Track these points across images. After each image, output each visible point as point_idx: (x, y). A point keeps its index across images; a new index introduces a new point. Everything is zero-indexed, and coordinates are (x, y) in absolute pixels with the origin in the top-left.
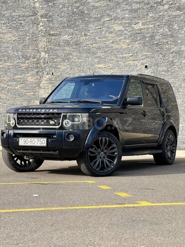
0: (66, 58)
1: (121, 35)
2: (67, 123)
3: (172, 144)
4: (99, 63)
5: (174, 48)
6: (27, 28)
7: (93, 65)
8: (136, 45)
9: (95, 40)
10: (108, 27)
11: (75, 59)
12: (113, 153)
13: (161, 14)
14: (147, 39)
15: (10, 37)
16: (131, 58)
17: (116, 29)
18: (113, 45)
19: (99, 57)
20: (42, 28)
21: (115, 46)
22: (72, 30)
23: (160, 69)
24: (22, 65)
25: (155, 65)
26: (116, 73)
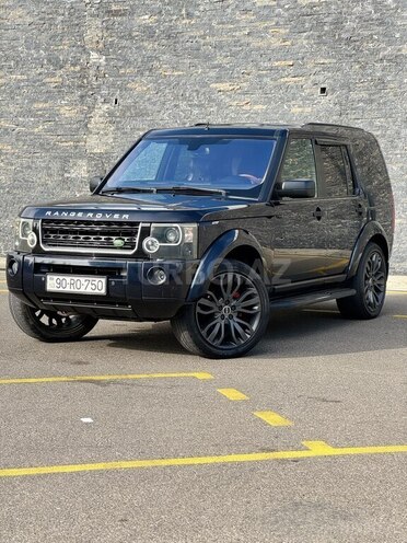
0: (146, 67)
1: (267, 18)
2: (152, 245)
3: (377, 274)
4: (219, 79)
5: (385, 49)
7: (206, 85)
8: (303, 41)
9: (211, 28)
11: (165, 70)
12: (250, 308)
14: (326, 28)
15: (20, 16)
16: (291, 70)
17: (258, 4)
18: (247, 40)
19: (219, 66)
21: (255, 43)
22: (159, 3)
23: (353, 95)
24: (48, 80)
25: (342, 87)
26: (256, 103)
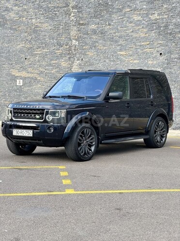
0: (93, 46)
1: (139, 25)
4: (121, 50)
6: (61, 18)
7: (116, 52)
8: (153, 34)
9: (118, 29)
10: (129, 17)
11: (100, 47)
13: (174, 5)
14: (162, 29)
15: (47, 26)
16: (148, 46)
17: (136, 19)
18: (133, 34)
19: (121, 45)
20: (73, 18)
21: (135, 35)
22: (98, 20)
23: (172, 56)
24: (57, 51)
25: (168, 53)
26: (135, 60)
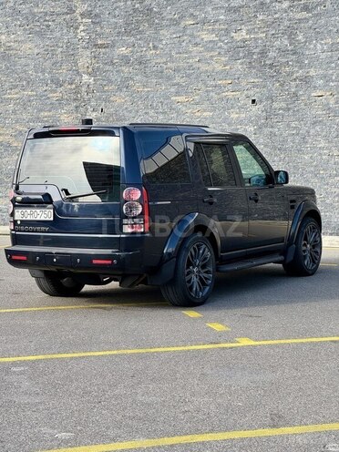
0: (124, 85)
1: (212, 49)
4: (177, 94)
5: (298, 72)
6: (59, 34)
7: (169, 98)
8: (238, 66)
9: (171, 56)
10: (192, 36)
11: (138, 87)
13: (277, 16)
14: (255, 57)
15: (30, 48)
16: (230, 87)
17: (205, 40)
18: (200, 65)
19: (178, 84)
20: (83, 34)
21: (204, 67)
22: (133, 39)
23: (275, 105)
24: (51, 95)
25: (267, 99)
26: (205, 111)
